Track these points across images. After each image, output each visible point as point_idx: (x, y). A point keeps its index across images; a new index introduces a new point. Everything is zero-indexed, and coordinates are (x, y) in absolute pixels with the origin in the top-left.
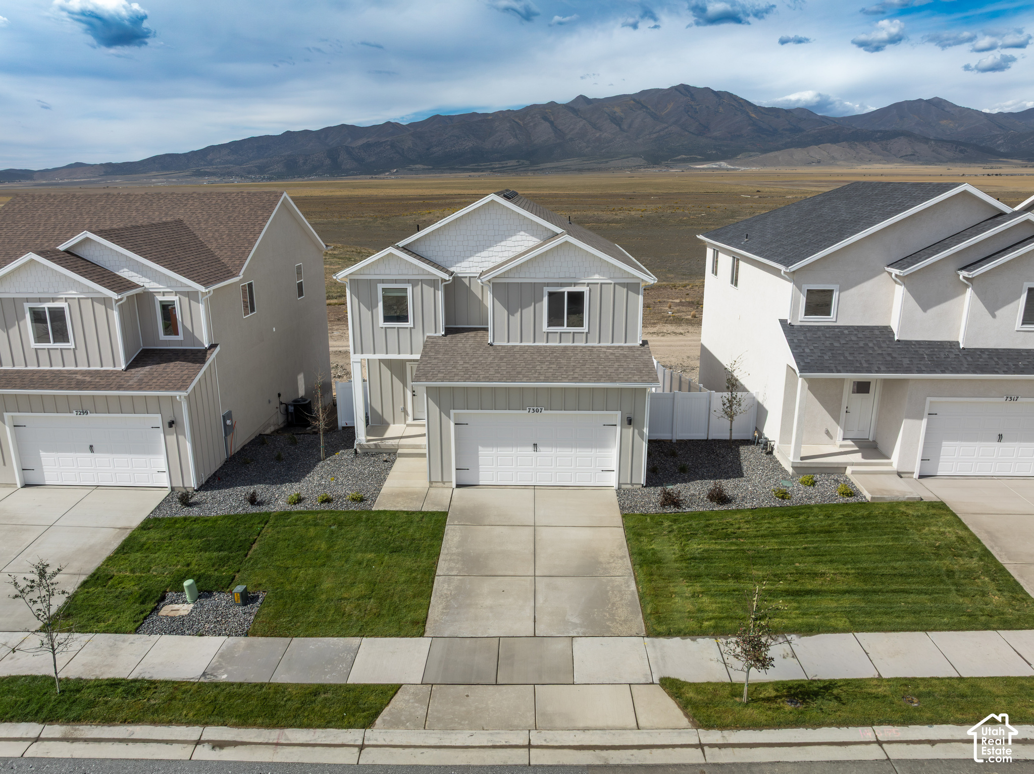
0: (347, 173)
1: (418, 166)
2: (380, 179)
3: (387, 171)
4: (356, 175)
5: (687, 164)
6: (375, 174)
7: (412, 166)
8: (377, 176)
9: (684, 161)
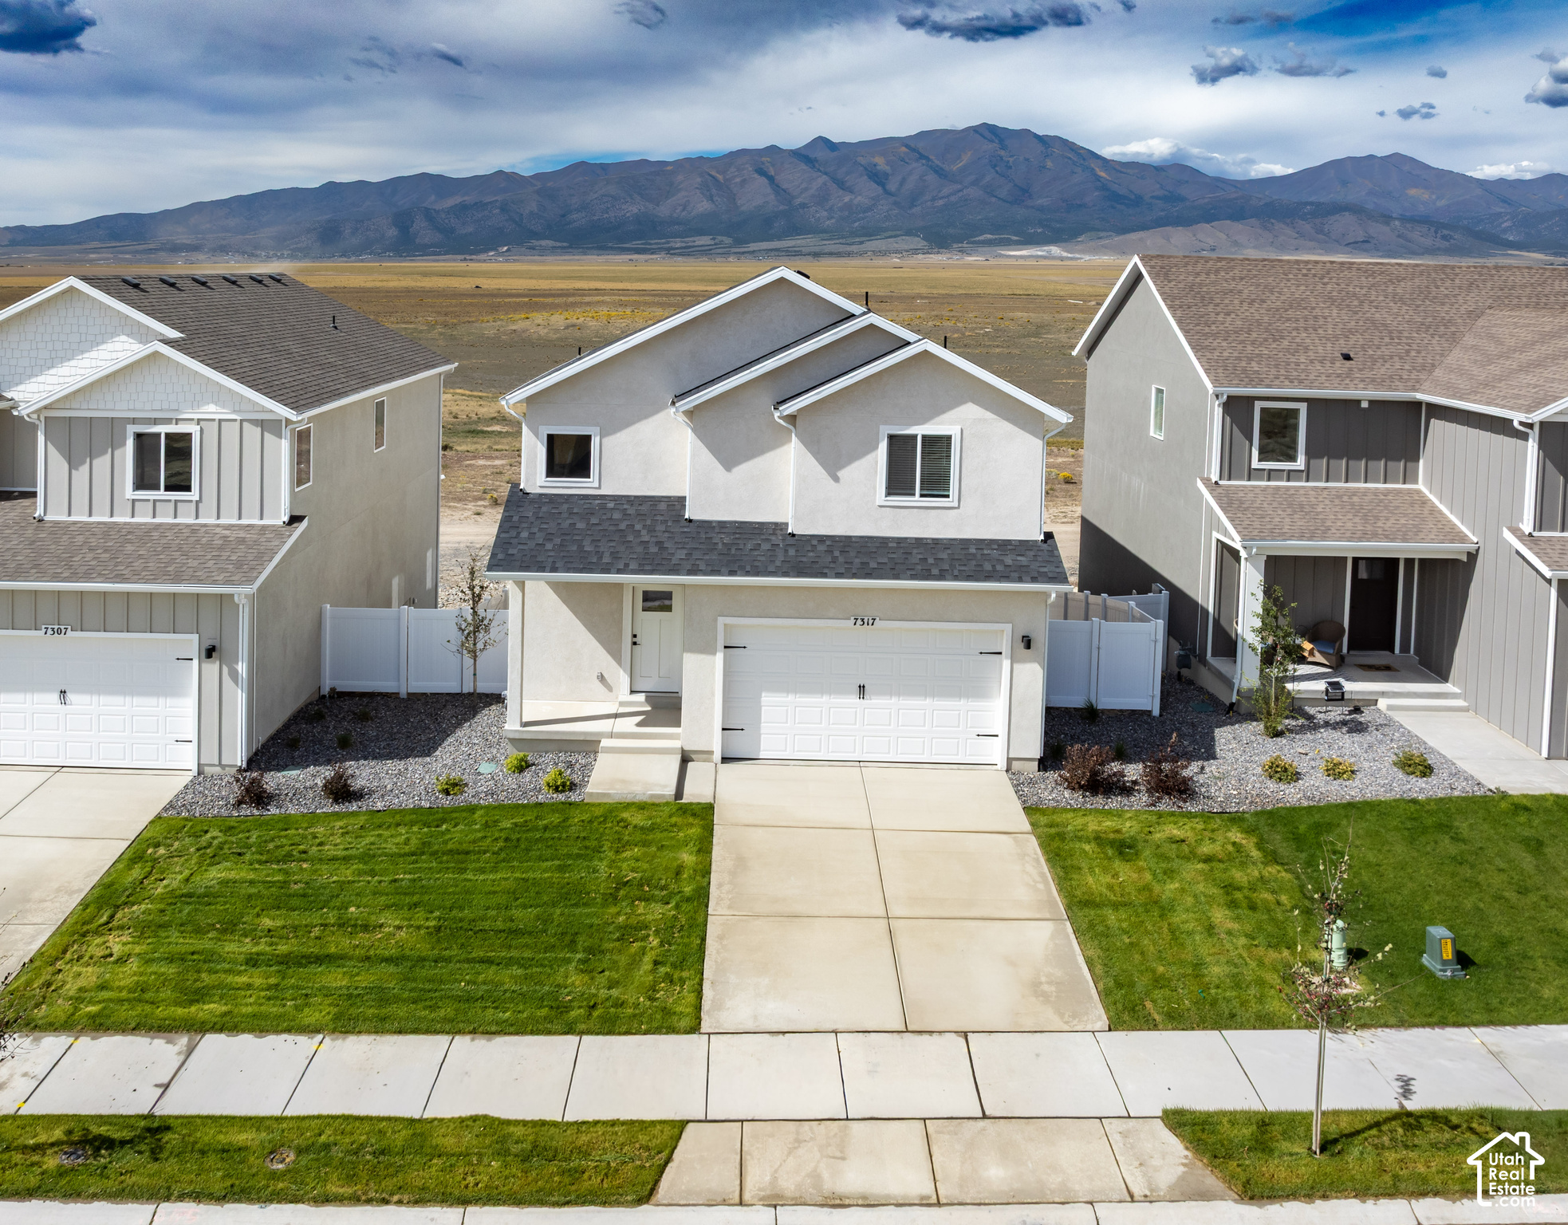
0: (425, 251)
1: (544, 243)
2: (479, 261)
3: (492, 250)
4: (439, 254)
5: (995, 248)
6: (471, 254)
7: (535, 243)
8: (474, 257)
9: (989, 243)
